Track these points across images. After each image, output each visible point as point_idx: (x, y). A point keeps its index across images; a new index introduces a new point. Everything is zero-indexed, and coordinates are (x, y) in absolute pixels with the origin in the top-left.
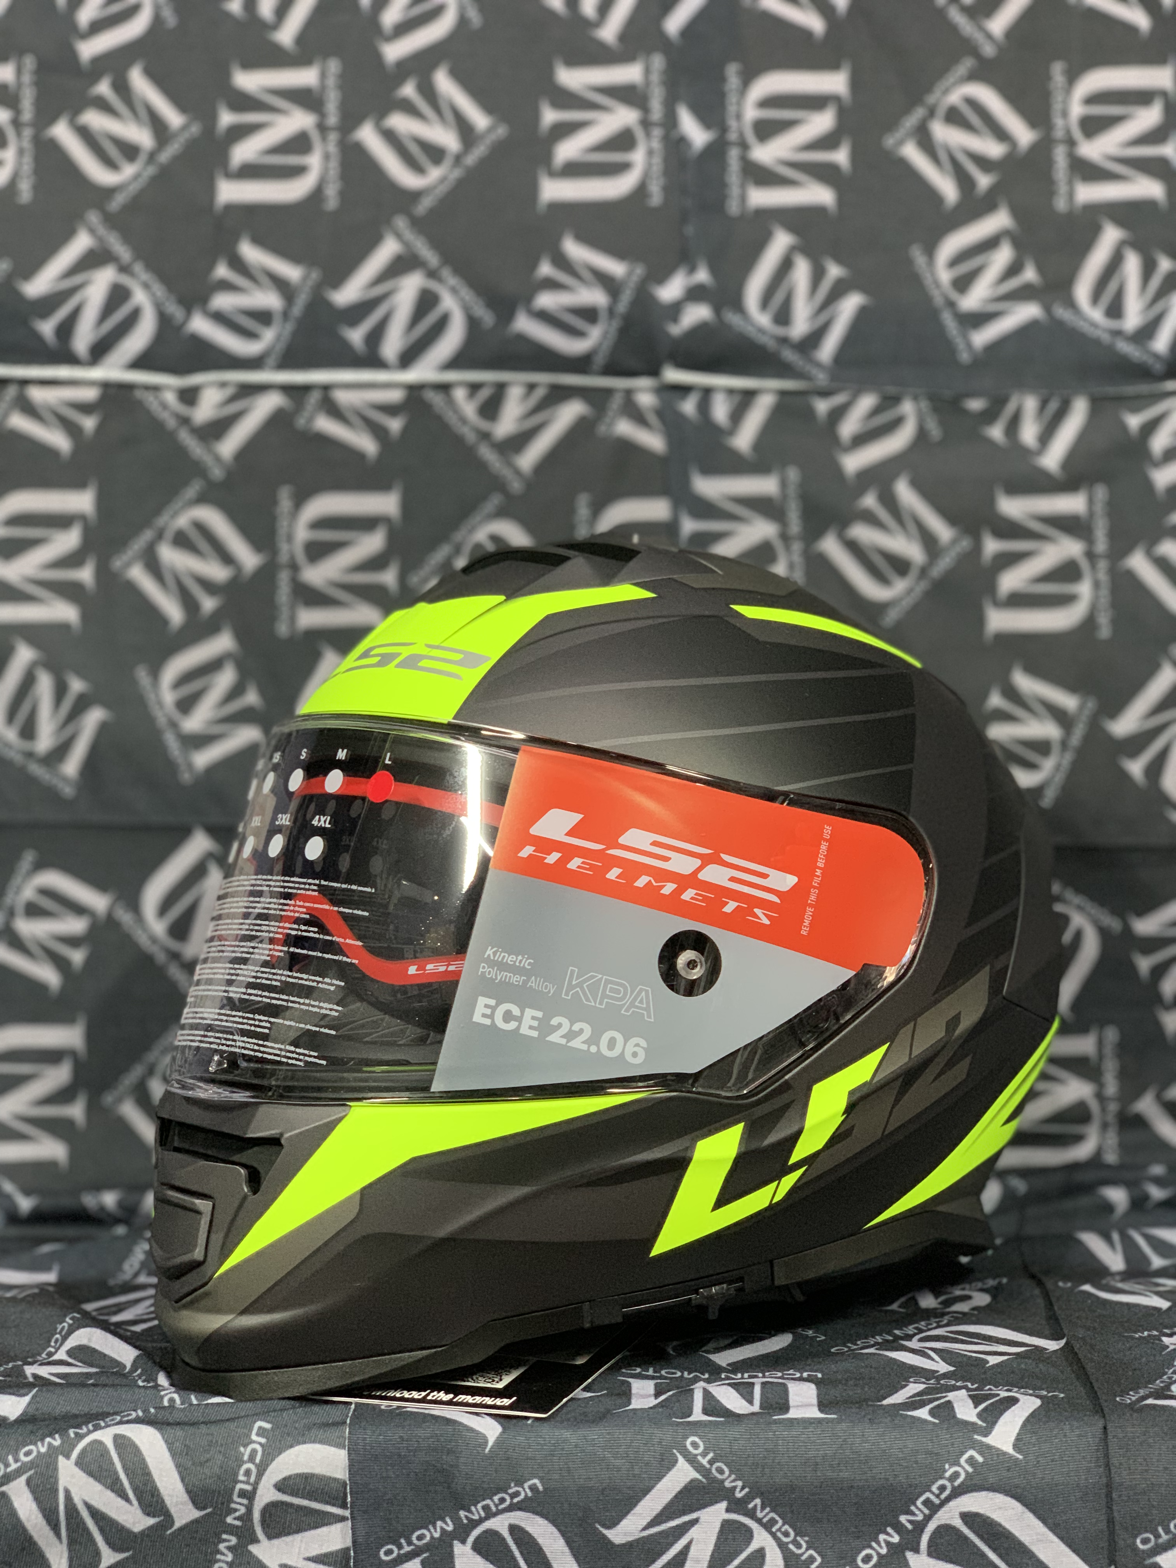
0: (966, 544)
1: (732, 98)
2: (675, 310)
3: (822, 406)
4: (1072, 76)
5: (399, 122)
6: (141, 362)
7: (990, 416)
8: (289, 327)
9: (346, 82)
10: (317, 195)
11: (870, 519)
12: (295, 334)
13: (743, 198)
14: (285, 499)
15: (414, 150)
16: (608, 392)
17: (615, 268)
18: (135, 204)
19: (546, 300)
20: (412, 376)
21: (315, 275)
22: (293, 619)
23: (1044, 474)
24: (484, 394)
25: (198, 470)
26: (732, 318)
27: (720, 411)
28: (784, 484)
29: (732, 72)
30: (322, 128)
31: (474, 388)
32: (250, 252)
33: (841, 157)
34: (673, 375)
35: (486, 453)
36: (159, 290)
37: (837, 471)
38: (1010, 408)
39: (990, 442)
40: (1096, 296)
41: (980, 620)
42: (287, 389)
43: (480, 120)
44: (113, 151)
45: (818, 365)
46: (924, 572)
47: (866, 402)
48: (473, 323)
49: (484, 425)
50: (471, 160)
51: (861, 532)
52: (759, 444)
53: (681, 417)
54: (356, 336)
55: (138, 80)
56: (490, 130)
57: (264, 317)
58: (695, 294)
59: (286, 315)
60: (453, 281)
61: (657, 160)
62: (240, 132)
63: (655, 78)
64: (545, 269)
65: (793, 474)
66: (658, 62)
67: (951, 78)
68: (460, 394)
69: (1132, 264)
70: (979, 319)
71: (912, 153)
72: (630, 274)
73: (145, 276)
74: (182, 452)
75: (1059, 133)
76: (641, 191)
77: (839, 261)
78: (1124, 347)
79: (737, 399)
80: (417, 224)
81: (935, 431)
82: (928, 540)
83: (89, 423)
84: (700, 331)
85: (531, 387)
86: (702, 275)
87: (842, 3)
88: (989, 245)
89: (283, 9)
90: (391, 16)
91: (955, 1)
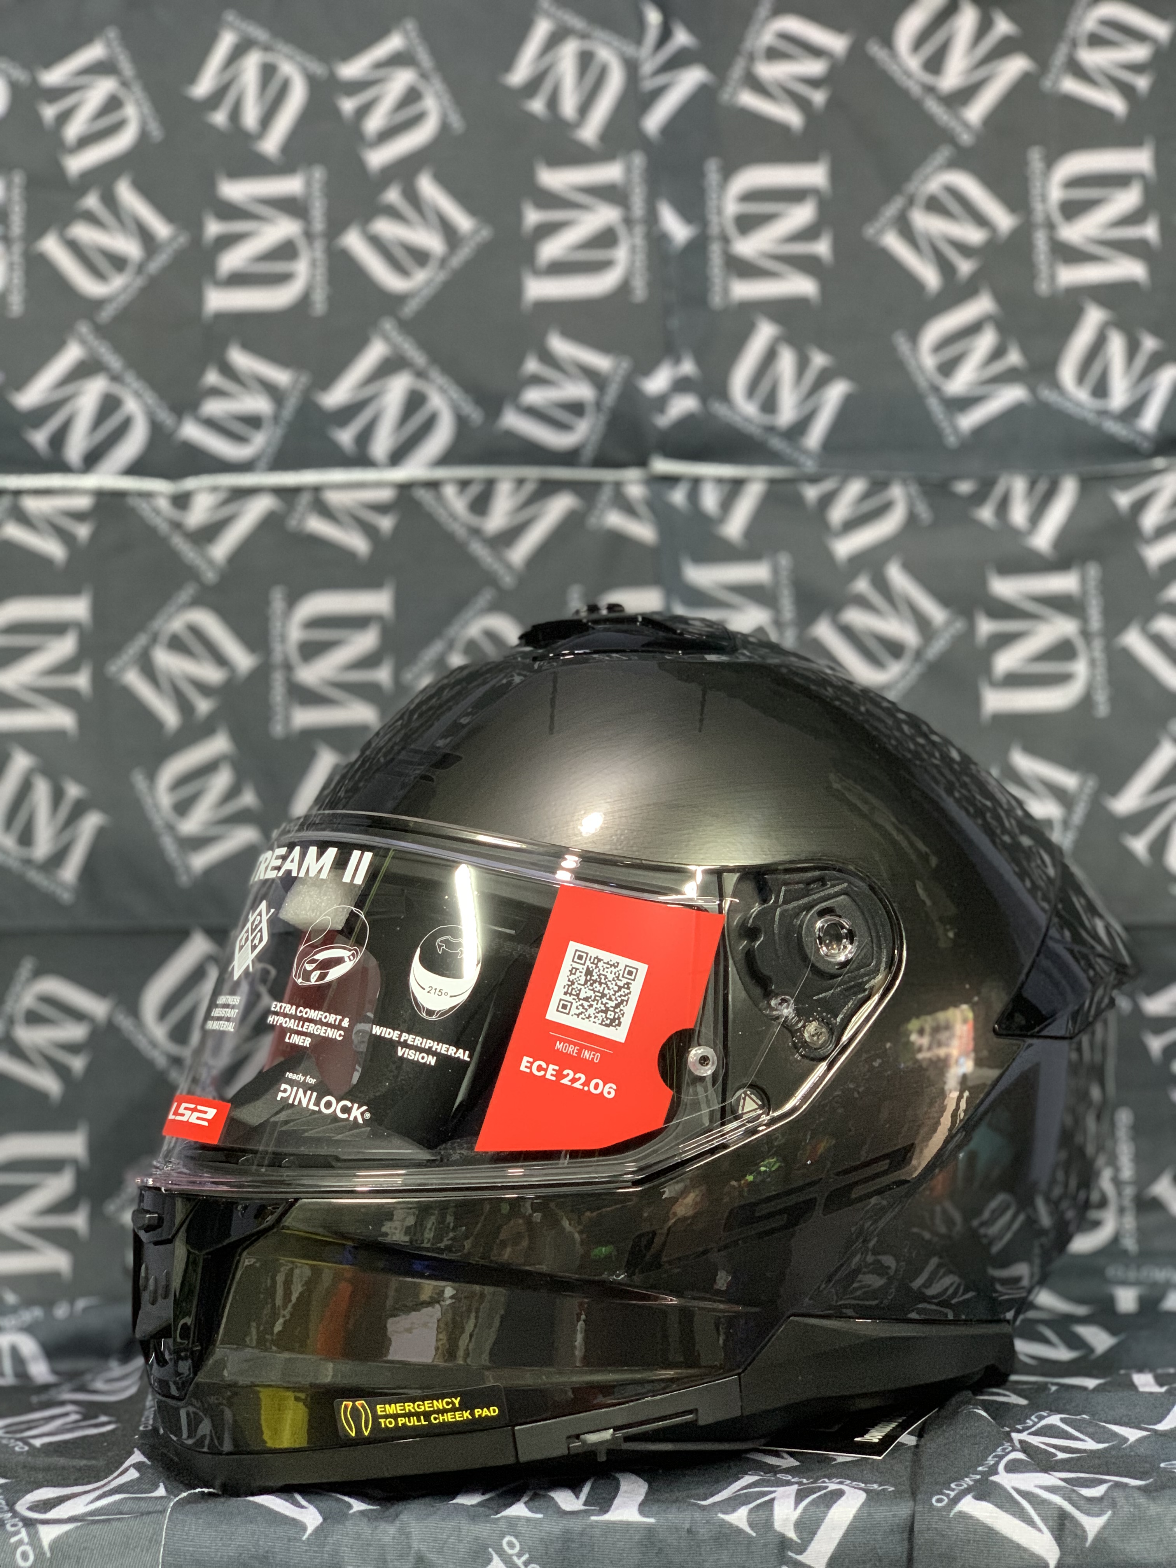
0: (959, 625)
1: (712, 193)
2: (661, 402)
3: (811, 493)
4: (1050, 161)
5: (384, 227)
6: (134, 469)
7: (979, 497)
8: (279, 431)
9: (331, 191)
10: (304, 300)
11: (863, 603)
12: (285, 438)
13: (726, 291)
14: (278, 598)
15: (401, 254)
16: (597, 485)
18: (126, 315)
19: (534, 396)
20: (401, 474)
21: (304, 379)
22: (287, 719)
23: (1035, 554)
24: (474, 490)
25: (190, 573)
26: (719, 409)
27: (710, 499)
28: (775, 571)
29: (712, 167)
30: (308, 235)
31: (464, 484)
32: (239, 359)
33: (822, 248)
34: (662, 466)
35: (478, 549)
36: (150, 398)
37: (829, 556)
38: (999, 490)
39: (980, 525)
40: (1081, 377)
41: (976, 701)
42: (278, 491)
43: (463, 222)
44: (103, 264)
45: (807, 452)
46: (918, 655)
47: (855, 488)
48: (461, 422)
49: (474, 521)
50: (455, 262)
51: (855, 617)
52: (750, 532)
53: (671, 508)
54: (345, 437)
55: (125, 192)
56: (474, 231)
57: (254, 421)
59: (276, 418)
60: (440, 380)
62: (227, 241)
63: (636, 176)
64: (532, 366)
65: (785, 560)
66: (638, 160)
68: (450, 491)
69: (1116, 345)
70: (964, 403)
71: (893, 242)
72: (616, 368)
74: (174, 556)
76: (624, 287)
77: (823, 349)
78: (1111, 426)
79: (727, 488)
80: (404, 325)
81: (924, 512)
82: (922, 623)
83: (83, 531)
84: (687, 422)
85: (520, 482)
86: (688, 367)
87: (819, 97)
88: (973, 329)
89: (267, 119)
90: (374, 123)
91: (930, 90)
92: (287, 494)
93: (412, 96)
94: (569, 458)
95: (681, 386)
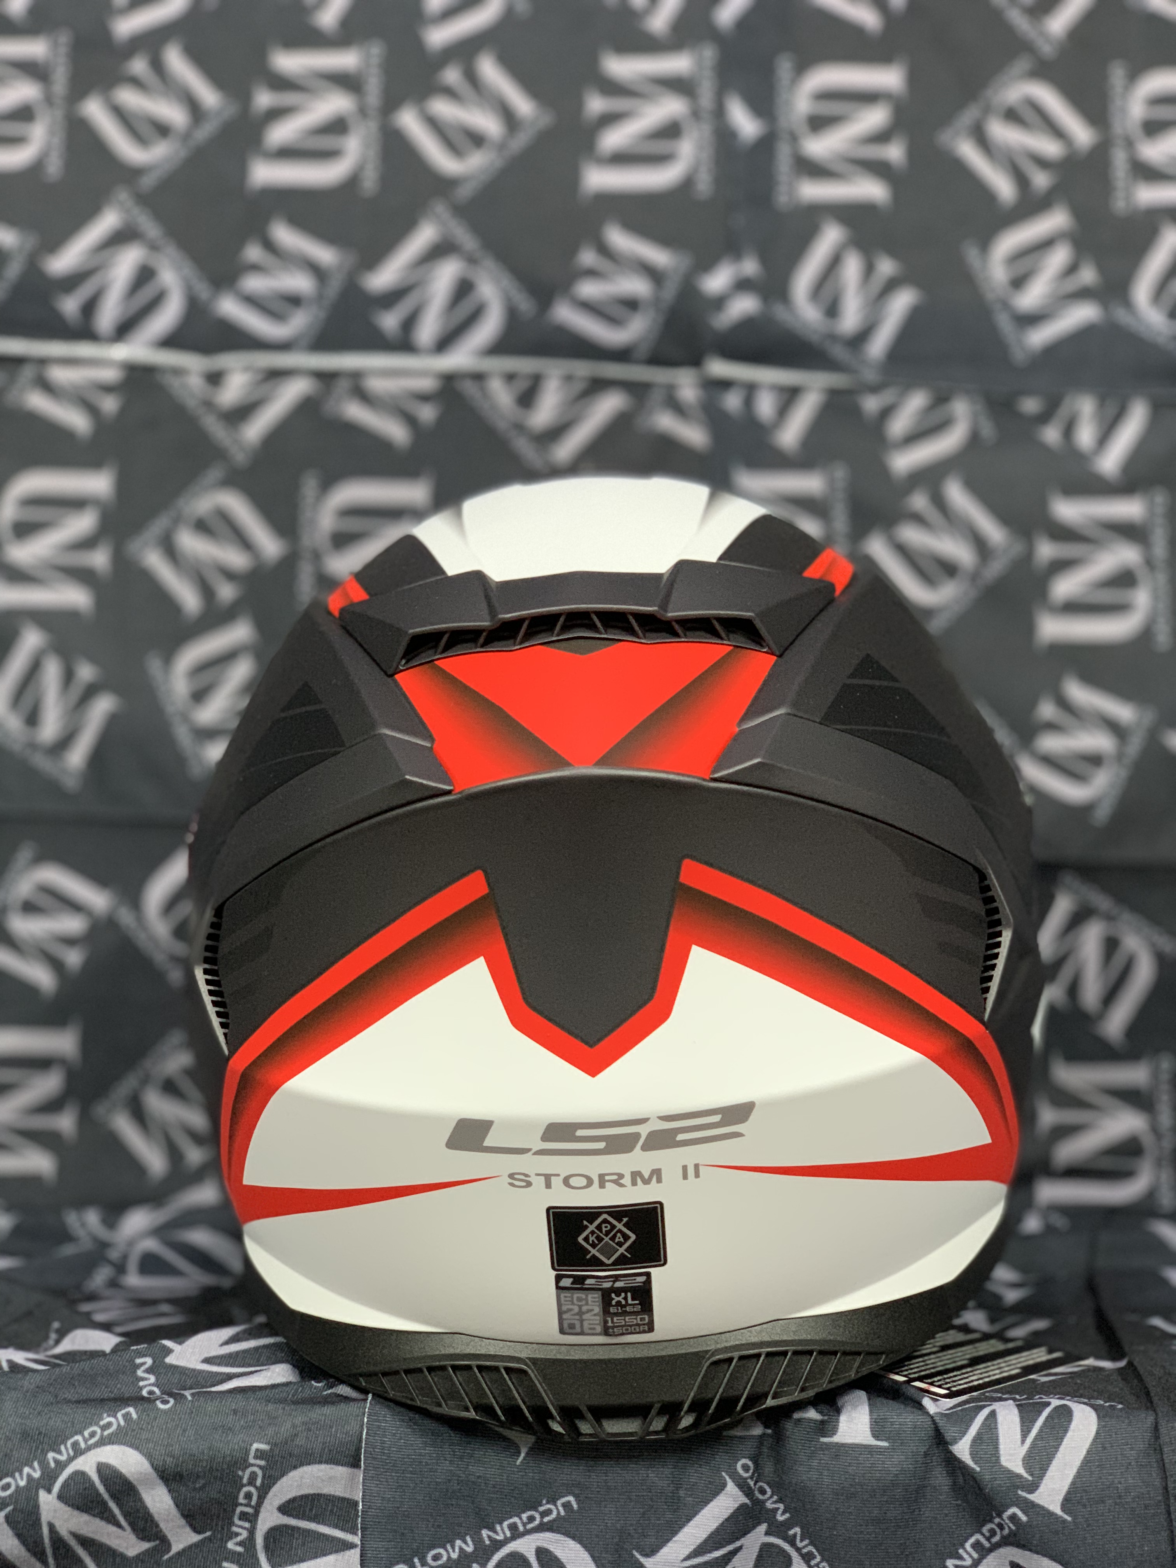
0: (1018, 547)
1: (784, 88)
2: (719, 302)
3: (871, 404)
4: (1133, 76)
5: (441, 107)
6: (172, 340)
8: (322, 312)
9: (389, 67)
10: (353, 181)
11: (919, 519)
12: (331, 316)
13: (793, 191)
14: (311, 487)
15: (456, 136)
16: (650, 385)
17: (659, 257)
18: (166, 186)
19: (589, 289)
20: (447, 363)
21: (350, 259)
24: (522, 385)
25: (218, 453)
26: (780, 312)
27: (765, 406)
29: (784, 61)
30: (362, 110)
31: (510, 377)
32: (283, 234)
33: (895, 152)
34: (717, 368)
35: (521, 444)
36: (189, 270)
37: (884, 471)
38: (1063, 412)
39: (1044, 448)
40: (1157, 298)
41: (1030, 627)
42: (317, 374)
43: (523, 106)
44: (146, 130)
45: (868, 362)
46: (974, 576)
47: (917, 401)
48: (512, 313)
49: (519, 414)
50: (515, 146)
51: (911, 534)
52: (806, 441)
53: (724, 413)
54: (390, 322)
55: (174, 59)
56: (534, 117)
57: (294, 301)
59: (317, 298)
60: (491, 266)
62: (278, 114)
63: (707, 69)
64: (588, 257)
66: (709, 52)
68: (495, 384)
70: (1034, 319)
71: (967, 150)
72: (675, 264)
74: (204, 435)
77: (891, 255)
79: (783, 395)
80: (458, 210)
81: (988, 430)
82: (979, 543)
83: (110, 405)
84: (747, 324)
85: (568, 378)
86: (750, 267)
87: (898, 1)
88: (1045, 245)
90: (438, 1)
92: (326, 378)
94: (622, 355)
95: (743, 285)
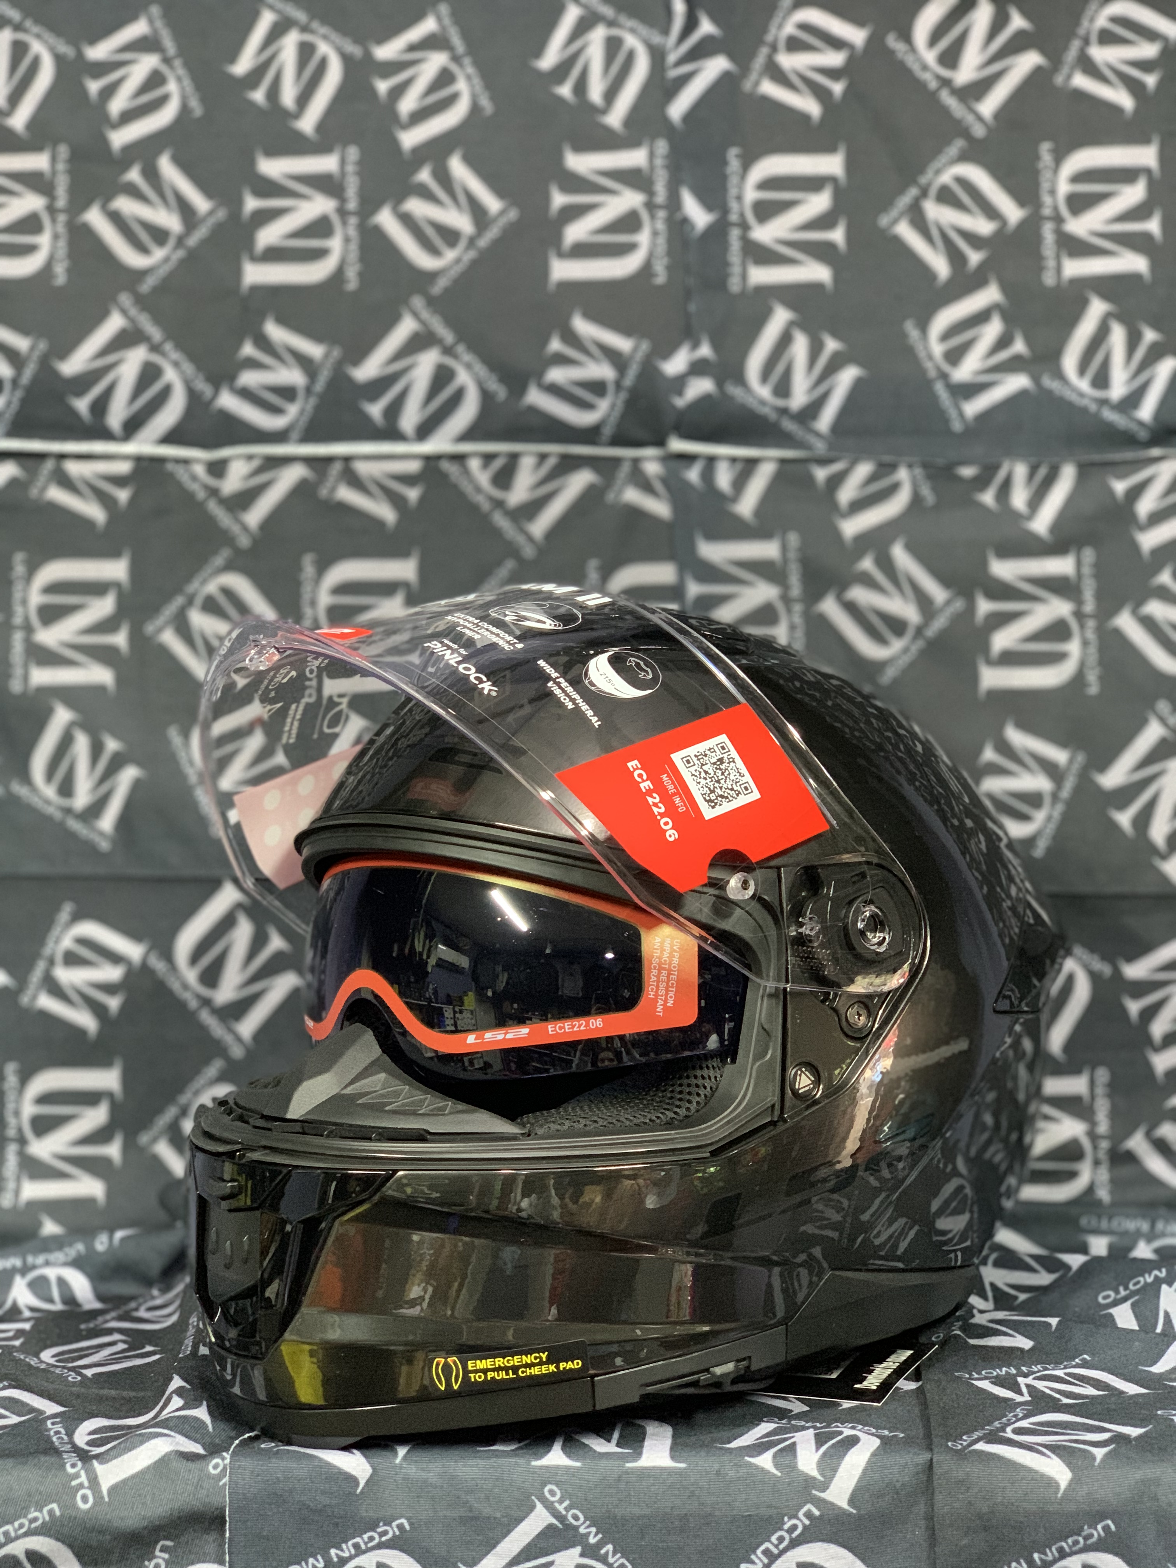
0: (959, 605)
1: (733, 180)
2: (679, 383)
3: (821, 474)
4: (1059, 157)
5: (416, 206)
6: (171, 438)
7: (982, 482)
8: (313, 401)
9: (365, 169)
10: (339, 275)
11: (868, 581)
12: (318, 409)
13: (744, 276)
14: (308, 565)
15: (430, 232)
16: (616, 461)
17: (622, 343)
18: (164, 287)
19: (557, 375)
20: (429, 447)
21: (336, 353)
23: (1034, 537)
24: (498, 464)
25: (225, 538)
26: (735, 391)
27: (724, 479)
28: (784, 548)
29: (733, 155)
30: (342, 212)
31: (488, 458)
32: (275, 332)
33: (837, 235)
34: (677, 445)
35: (500, 520)
36: (189, 368)
37: (837, 534)
38: (1002, 474)
39: (981, 506)
40: (1083, 368)
41: (974, 678)
42: (310, 461)
43: (492, 203)
44: (144, 236)
45: (818, 434)
46: (919, 631)
47: (863, 470)
48: (486, 396)
49: (497, 493)
50: (483, 242)
51: (859, 594)
52: (761, 510)
53: (687, 485)
54: (375, 410)
55: (167, 167)
56: (502, 213)
57: (288, 393)
58: (698, 368)
59: (308, 390)
60: (467, 357)
61: (662, 241)
62: (265, 217)
63: (659, 162)
64: (555, 345)
65: (793, 539)
66: (662, 146)
67: (943, 159)
68: (474, 464)
69: (1118, 336)
70: (970, 390)
71: (905, 231)
72: (635, 349)
73: (175, 355)
74: (211, 521)
75: (1047, 212)
76: (646, 270)
77: (835, 335)
78: (1109, 415)
79: (739, 466)
80: (432, 302)
81: (929, 496)
82: (923, 601)
83: (123, 495)
84: (703, 403)
85: (543, 457)
86: (705, 351)
87: (837, 88)
88: (981, 318)
89: (304, 99)
90: (407, 104)
91: (946, 83)
92: (318, 464)
93: (444, 78)
94: (590, 435)
